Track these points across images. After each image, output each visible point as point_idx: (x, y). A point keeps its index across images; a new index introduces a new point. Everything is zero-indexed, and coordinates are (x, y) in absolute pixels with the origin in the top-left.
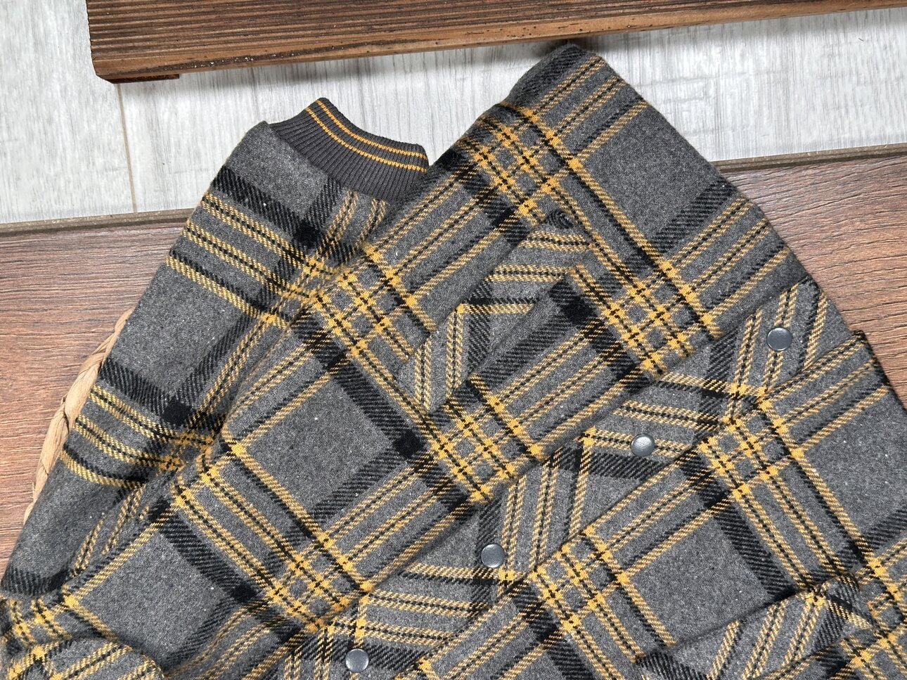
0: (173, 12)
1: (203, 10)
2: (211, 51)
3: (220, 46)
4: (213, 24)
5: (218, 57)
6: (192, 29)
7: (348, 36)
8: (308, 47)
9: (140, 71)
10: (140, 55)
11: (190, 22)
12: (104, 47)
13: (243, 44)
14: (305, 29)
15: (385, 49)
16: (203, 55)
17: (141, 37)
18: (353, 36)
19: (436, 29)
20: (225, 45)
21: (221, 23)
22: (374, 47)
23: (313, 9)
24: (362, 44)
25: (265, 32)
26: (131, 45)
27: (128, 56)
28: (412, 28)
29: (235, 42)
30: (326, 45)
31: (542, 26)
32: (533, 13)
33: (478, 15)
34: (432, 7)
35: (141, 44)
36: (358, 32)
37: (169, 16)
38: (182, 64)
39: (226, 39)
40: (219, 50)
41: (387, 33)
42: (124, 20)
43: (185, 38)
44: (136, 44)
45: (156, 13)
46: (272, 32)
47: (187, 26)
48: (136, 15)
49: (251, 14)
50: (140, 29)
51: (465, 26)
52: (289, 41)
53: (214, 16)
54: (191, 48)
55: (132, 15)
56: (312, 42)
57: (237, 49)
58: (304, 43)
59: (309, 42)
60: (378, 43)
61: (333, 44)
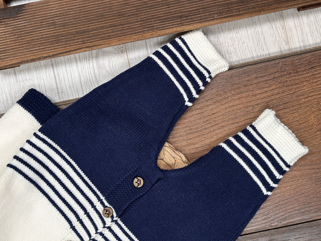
1: (24, 43)
2: (28, 56)
3: (31, 55)
4: (28, 47)
5: (31, 58)
6: (21, 50)
9: (4, 67)
10: (3, 61)
11: (20, 48)
13: (39, 53)
15: (90, 49)
16: (26, 58)
17: (3, 55)
18: (78, 46)
19: (107, 40)
20: (33, 54)
21: (31, 47)
22: (86, 48)
23: (63, 38)
24: (82, 48)
25: (46, 48)
28: (99, 40)
29: (36, 52)
30: (69, 50)
31: (145, 35)
32: (141, 30)
33: (122, 33)
34: (105, 32)
35: (3, 57)
36: (80, 44)
37: (12, 46)
38: (19, 62)
39: (33, 52)
41: (90, 43)
43: (19, 53)
45: (7, 46)
46: (49, 47)
49: (41, 42)
51: (118, 38)
52: (55, 50)
54: (21, 57)
57: (38, 55)
58: (61, 50)
59: (63, 50)
60: (87, 47)
61: (71, 49)
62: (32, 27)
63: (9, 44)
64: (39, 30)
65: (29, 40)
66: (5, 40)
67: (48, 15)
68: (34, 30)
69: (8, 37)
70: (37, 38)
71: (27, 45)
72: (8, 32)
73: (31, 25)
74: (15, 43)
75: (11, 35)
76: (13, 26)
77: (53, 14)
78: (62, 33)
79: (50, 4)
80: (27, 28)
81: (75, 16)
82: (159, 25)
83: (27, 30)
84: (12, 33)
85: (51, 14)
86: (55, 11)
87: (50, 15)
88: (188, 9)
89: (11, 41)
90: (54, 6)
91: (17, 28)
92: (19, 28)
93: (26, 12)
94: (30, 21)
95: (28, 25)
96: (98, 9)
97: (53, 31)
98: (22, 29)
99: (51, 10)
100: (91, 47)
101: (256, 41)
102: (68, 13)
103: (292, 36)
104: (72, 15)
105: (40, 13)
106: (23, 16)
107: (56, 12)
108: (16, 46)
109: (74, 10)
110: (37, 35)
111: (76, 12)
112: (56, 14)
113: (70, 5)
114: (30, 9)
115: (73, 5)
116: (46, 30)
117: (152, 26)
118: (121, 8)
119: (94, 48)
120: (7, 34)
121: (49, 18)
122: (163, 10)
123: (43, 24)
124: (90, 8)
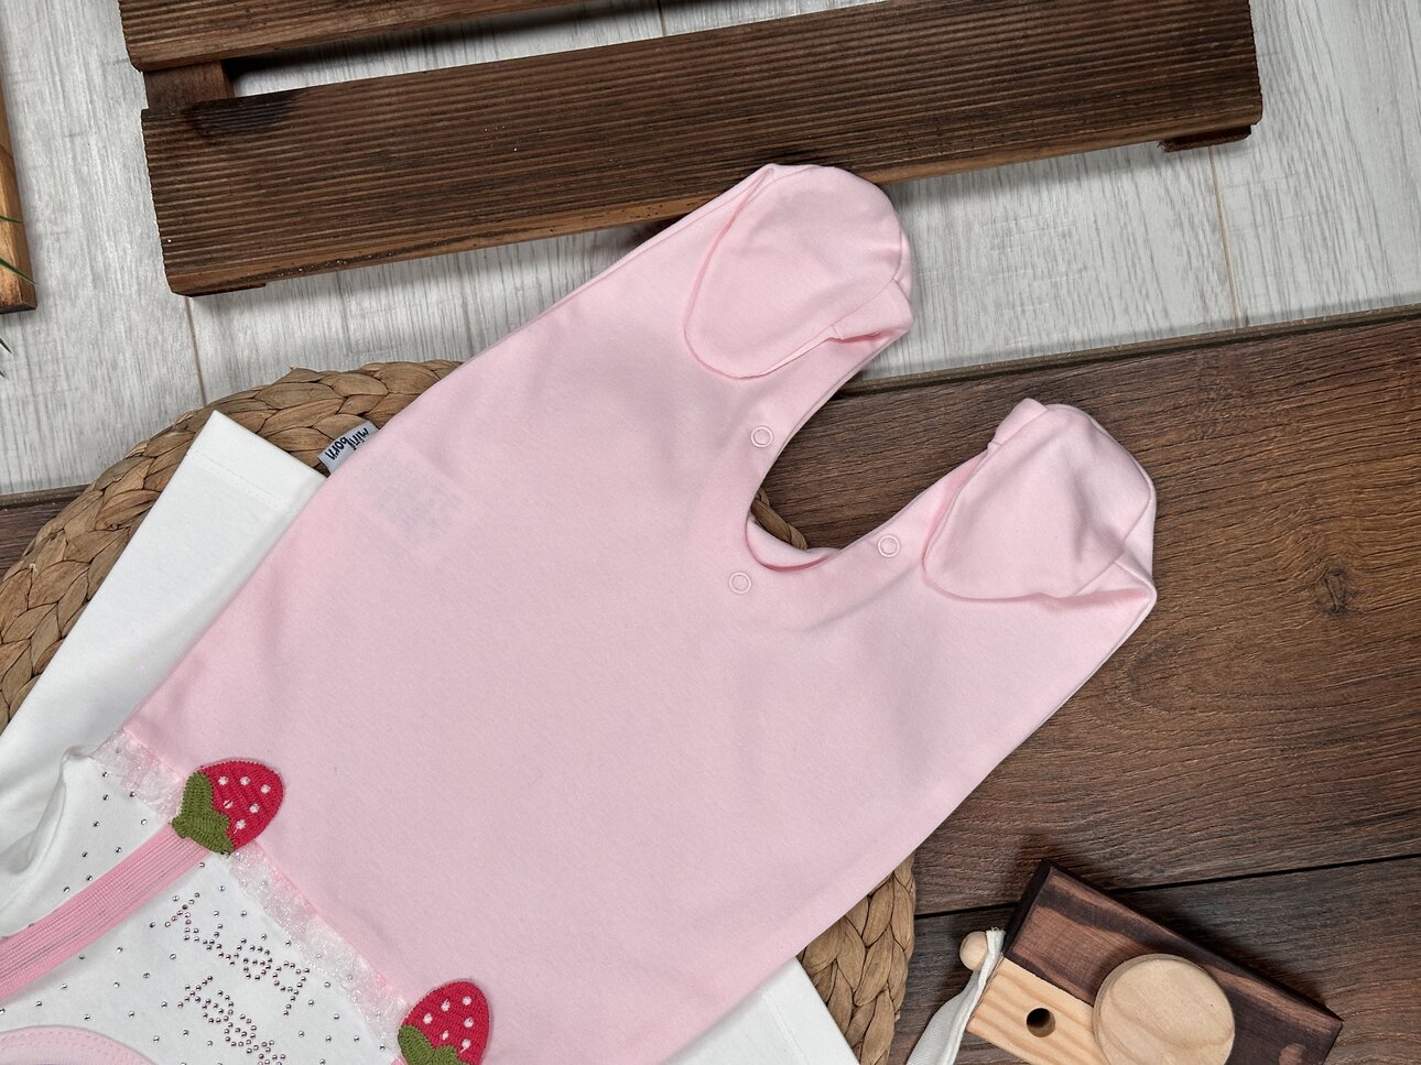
0: (253, 217)
1: (287, 212)
2: (299, 256)
3: (308, 251)
4: (299, 227)
5: (306, 263)
6: (276, 234)
7: (450, 230)
8: (406, 245)
9: (220, 285)
10: (219, 268)
11: (273, 227)
12: (178, 260)
13: (334, 247)
14: (401, 226)
15: (493, 241)
16: (289, 262)
17: (219, 247)
18: (457, 229)
19: (549, 216)
20: (313, 250)
21: (308, 226)
22: (481, 239)
23: (410, 202)
24: (468, 238)
25: (357, 232)
26: (209, 256)
27: (206, 269)
28: (523, 216)
29: (324, 245)
30: (428, 241)
31: (669, 204)
32: (658, 190)
33: (595, 197)
34: (543, 191)
35: (219, 255)
36: (462, 225)
37: (249, 222)
38: (266, 274)
39: (314, 242)
40: (307, 255)
41: (494, 224)
42: (199, 229)
43: (268, 245)
44: (214, 255)
45: (234, 220)
46: (364, 231)
47: (271, 231)
48: (213, 222)
49: (340, 213)
50: (217, 239)
51: (582, 211)
53: (299, 219)
54: (275, 256)
55: (207, 223)
56: (412, 240)
57: (328, 252)
58: (403, 241)
59: (408, 240)
60: (485, 236)
61: (434, 239)
62: (315, 163)
63: (242, 214)
64: (336, 173)
65: (303, 206)
66: (229, 201)
67: (366, 127)
68: (322, 175)
69: (237, 191)
70: (327, 198)
71: (295, 219)
72: (237, 175)
73: (310, 156)
74: (260, 212)
75: (246, 185)
76: (257, 159)
77: (382, 125)
78: (407, 186)
79: (376, 93)
80: (301, 166)
81: (450, 136)
82: (715, 176)
83: (298, 174)
84: (248, 181)
85: (377, 126)
86: (389, 116)
87: (373, 130)
88: (809, 128)
89: (247, 205)
90: (386, 100)
91: (269, 165)
92: (273, 165)
93: (299, 117)
94: (308, 144)
95: (304, 157)
96: (526, 116)
97: (379, 178)
98: (283, 168)
99: (377, 114)
100: (496, 234)
101: (1124, 264)
102: (430, 126)
103: (1241, 258)
104: (441, 133)
105: (342, 123)
106: (287, 127)
107: (392, 119)
108: (260, 220)
109: (448, 115)
110: (330, 189)
111: (454, 122)
112: (393, 128)
113: (437, 101)
114: (311, 107)
115: (446, 99)
116: (359, 177)
117: (694, 178)
118: (597, 117)
119: (507, 238)
120: (236, 183)
121: (368, 139)
122: (732, 128)
123: (348, 154)
124: (498, 112)
